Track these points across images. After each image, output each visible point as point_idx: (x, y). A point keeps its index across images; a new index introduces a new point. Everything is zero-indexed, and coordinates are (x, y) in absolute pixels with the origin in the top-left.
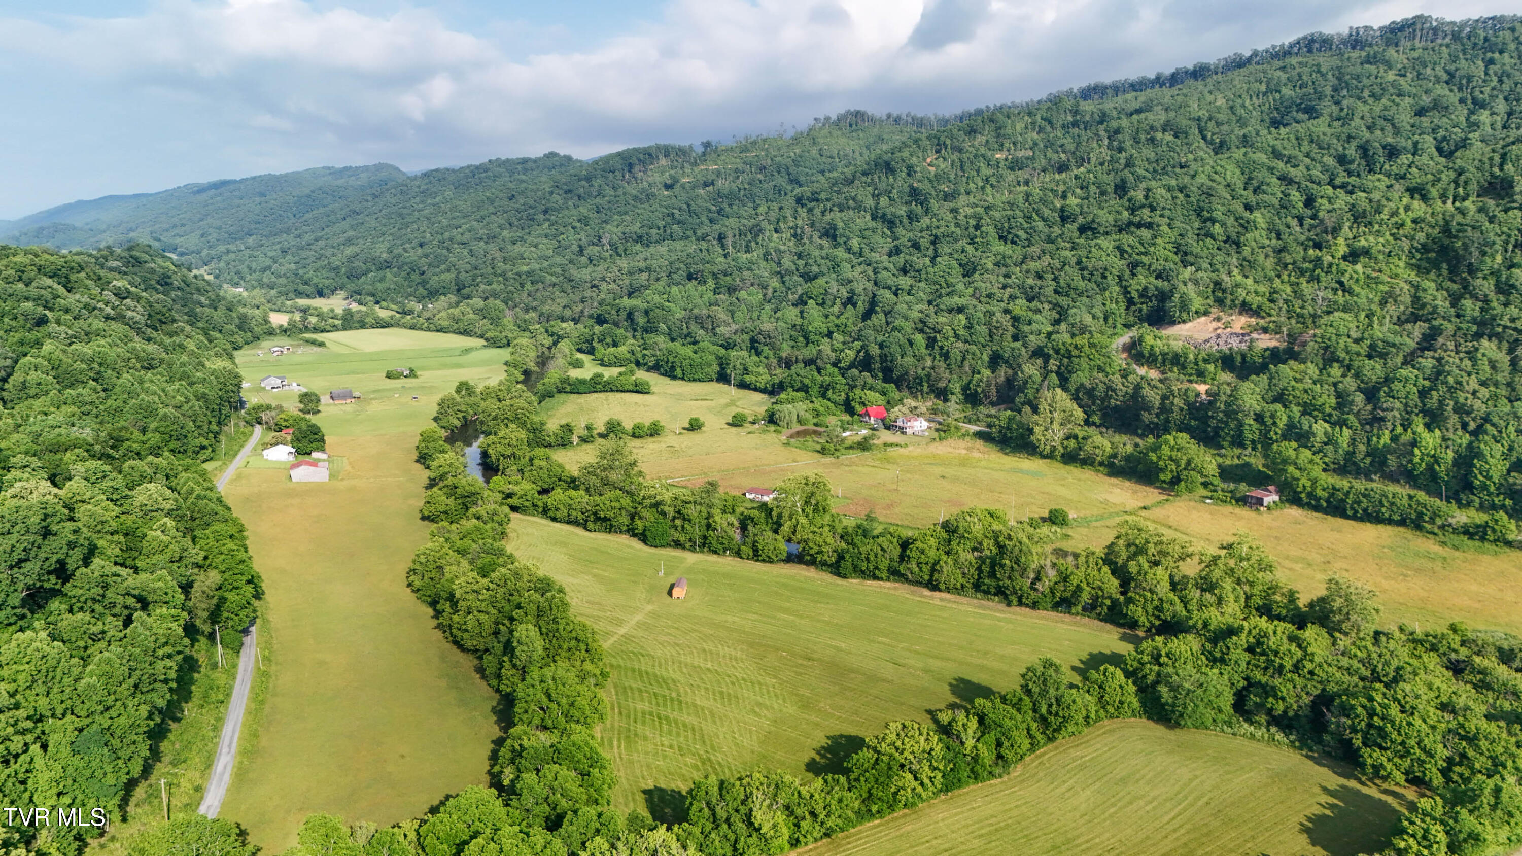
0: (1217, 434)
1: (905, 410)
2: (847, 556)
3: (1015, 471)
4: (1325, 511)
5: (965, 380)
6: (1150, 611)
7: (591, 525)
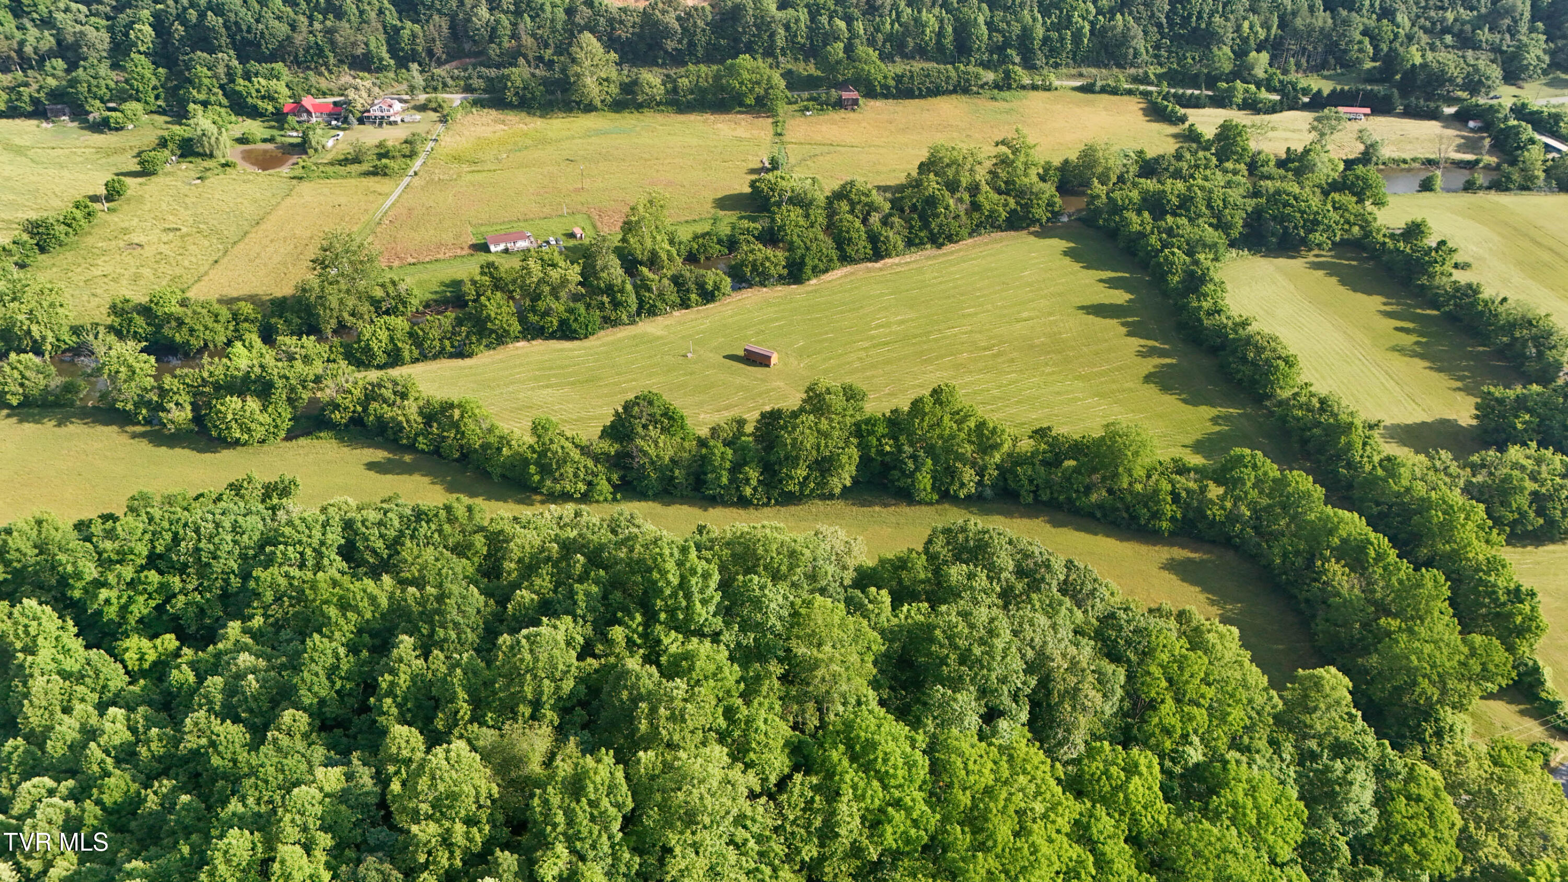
4: (894, 97)
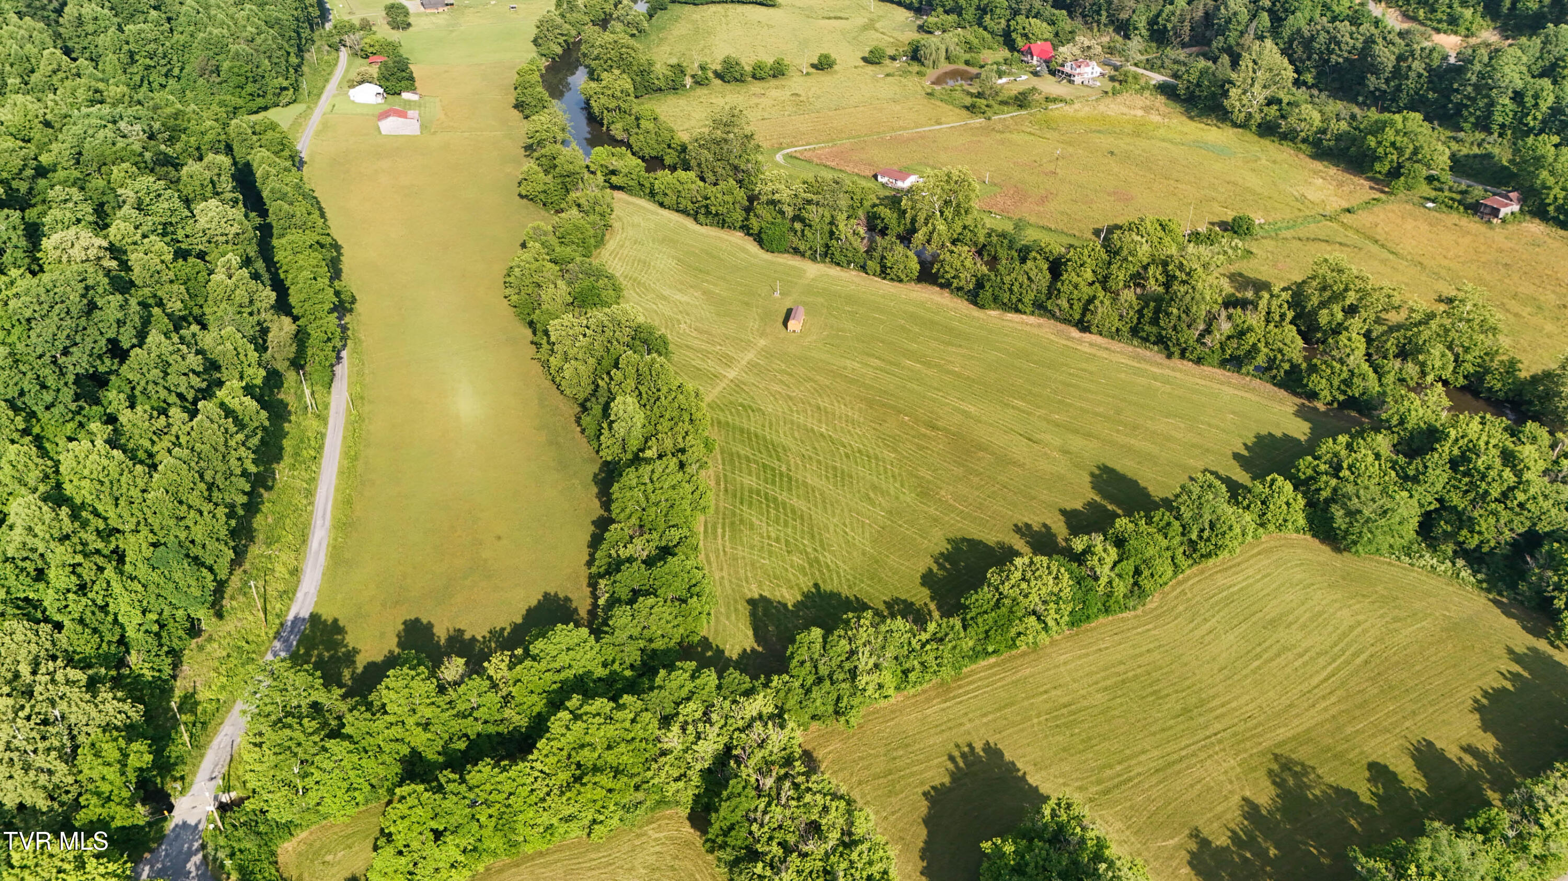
0: (1458, 113)
1: (1076, 51)
2: (988, 285)
3: (1199, 145)
5: (1154, 10)
6: (1336, 383)
7: (701, 218)
